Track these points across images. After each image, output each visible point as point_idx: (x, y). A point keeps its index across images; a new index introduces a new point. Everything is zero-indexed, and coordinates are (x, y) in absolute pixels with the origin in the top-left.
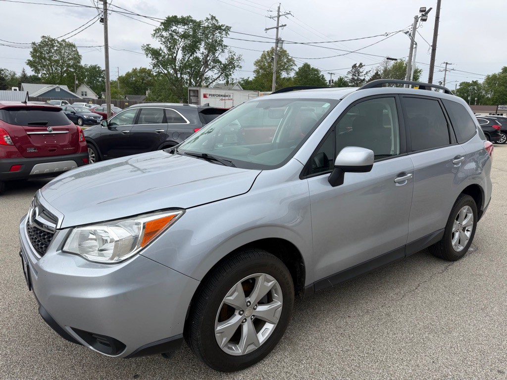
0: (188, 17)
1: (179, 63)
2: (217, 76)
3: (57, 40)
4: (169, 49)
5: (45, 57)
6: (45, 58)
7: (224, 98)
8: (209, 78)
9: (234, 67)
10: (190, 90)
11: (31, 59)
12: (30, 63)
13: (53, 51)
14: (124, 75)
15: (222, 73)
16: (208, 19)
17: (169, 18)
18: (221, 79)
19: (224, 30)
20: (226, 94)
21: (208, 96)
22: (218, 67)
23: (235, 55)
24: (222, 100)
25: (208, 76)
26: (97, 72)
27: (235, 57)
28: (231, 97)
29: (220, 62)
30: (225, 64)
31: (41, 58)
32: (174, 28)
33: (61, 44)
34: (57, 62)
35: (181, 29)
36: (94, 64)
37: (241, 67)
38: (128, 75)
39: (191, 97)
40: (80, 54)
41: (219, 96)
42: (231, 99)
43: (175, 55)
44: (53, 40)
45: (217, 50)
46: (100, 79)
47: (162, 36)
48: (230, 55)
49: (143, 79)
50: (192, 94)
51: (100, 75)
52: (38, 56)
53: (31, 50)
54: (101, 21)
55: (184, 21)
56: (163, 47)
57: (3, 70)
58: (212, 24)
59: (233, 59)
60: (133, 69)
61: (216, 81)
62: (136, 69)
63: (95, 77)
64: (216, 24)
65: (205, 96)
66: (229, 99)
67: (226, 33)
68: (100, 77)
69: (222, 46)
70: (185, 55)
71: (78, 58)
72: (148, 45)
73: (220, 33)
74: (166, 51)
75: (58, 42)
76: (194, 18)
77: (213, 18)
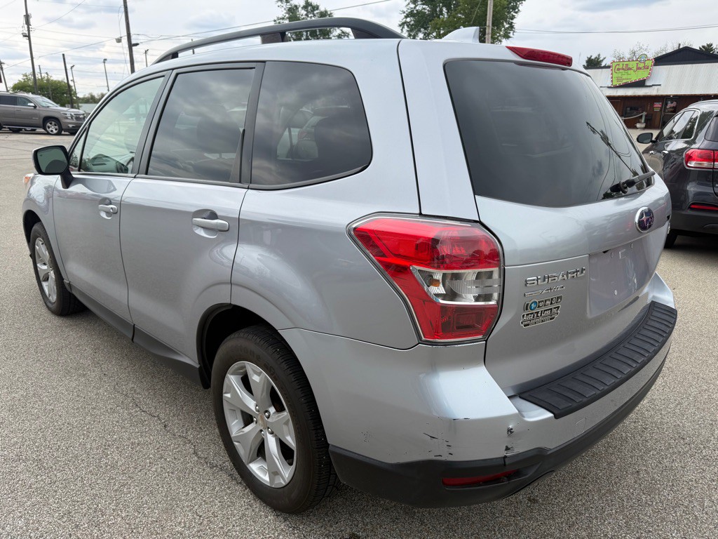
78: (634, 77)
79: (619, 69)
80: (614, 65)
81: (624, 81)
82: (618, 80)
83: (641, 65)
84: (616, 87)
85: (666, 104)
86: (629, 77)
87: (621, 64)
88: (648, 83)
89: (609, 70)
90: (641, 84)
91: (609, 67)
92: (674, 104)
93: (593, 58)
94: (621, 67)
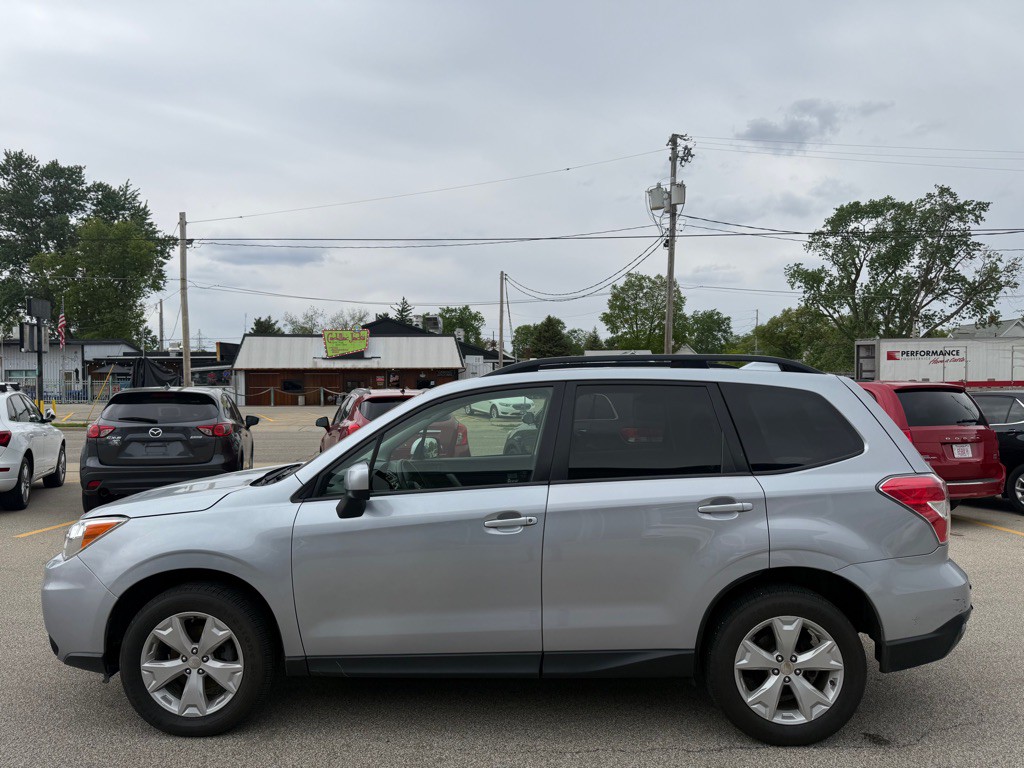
0: (885, 200)
1: (861, 292)
2: (954, 309)
3: (648, 278)
4: (843, 267)
5: (629, 306)
6: (628, 308)
7: (941, 358)
8: (933, 315)
9: (1000, 287)
10: (858, 346)
11: (608, 311)
12: (607, 319)
13: (641, 295)
14: (765, 323)
15: (966, 303)
16: (930, 196)
17: (841, 210)
18: (967, 316)
19: (971, 212)
20: (947, 350)
21: (898, 355)
22: (958, 291)
23: (1000, 260)
24: (936, 362)
25: (931, 313)
26: (714, 321)
27: (1001, 266)
28: (961, 356)
29: (963, 279)
30: (975, 282)
31: (623, 308)
32: (855, 225)
33: (654, 283)
34: (645, 311)
35: (868, 225)
36: (709, 308)
37: (1016, 285)
38: (774, 322)
39: (861, 361)
40: (682, 295)
41: (928, 353)
42: (962, 360)
43: (853, 277)
44: (643, 278)
45: (954, 256)
46: (719, 335)
47: (828, 245)
48: (987, 262)
49: (803, 328)
50: (863, 353)
51: (719, 327)
52: (618, 306)
53: (610, 297)
54: (665, 245)
55: (875, 209)
56: (828, 265)
57: (575, 332)
58: (940, 205)
59: (995, 269)
60: (784, 311)
61: (952, 320)
62: (790, 310)
63: (710, 330)
64: (950, 202)
65: (891, 356)
66: (956, 360)
67: (977, 217)
68: (719, 331)
69: (968, 246)
70: (877, 274)
71: (679, 302)
72: (798, 265)
73: (961, 219)
74: (835, 271)
75: (650, 280)
76: (898, 199)
77: (944, 191)
78: (352, 348)
79: (332, 339)
80: (326, 334)
81: (341, 352)
82: (333, 351)
83: (357, 336)
84: (332, 358)
85: (389, 379)
86: (345, 347)
87: (334, 333)
88: (367, 355)
89: (321, 339)
90: (359, 355)
91: (321, 336)
92: (397, 378)
93: (262, 320)
94: (334, 336)
